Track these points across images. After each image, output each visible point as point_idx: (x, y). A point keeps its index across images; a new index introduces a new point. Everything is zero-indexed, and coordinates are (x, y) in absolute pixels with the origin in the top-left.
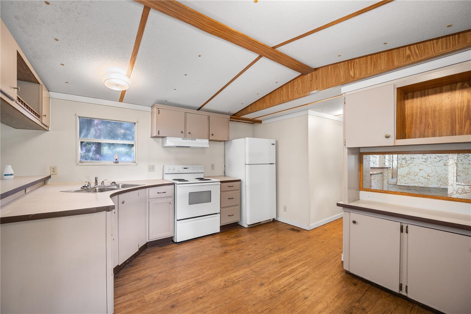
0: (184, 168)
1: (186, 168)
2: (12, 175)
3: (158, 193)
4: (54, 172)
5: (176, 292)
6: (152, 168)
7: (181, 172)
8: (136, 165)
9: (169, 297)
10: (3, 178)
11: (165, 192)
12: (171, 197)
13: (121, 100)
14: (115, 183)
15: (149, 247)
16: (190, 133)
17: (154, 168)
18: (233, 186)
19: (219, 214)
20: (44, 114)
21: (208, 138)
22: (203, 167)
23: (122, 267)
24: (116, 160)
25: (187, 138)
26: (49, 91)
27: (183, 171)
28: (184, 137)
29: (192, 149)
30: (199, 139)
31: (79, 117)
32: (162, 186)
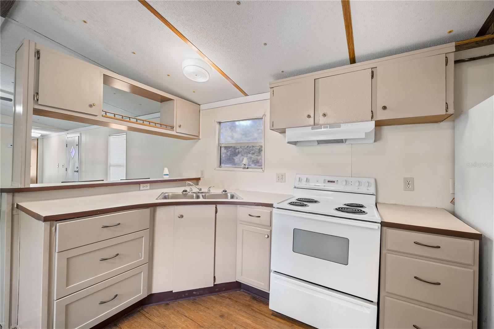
0: (328, 181)
1: (332, 182)
2: (168, 175)
3: (249, 215)
4: (202, 174)
6: (281, 178)
7: (322, 187)
8: (262, 172)
10: (163, 176)
11: (259, 217)
12: (267, 226)
13: (246, 95)
14: (226, 191)
15: (243, 289)
16: (324, 114)
17: (284, 177)
18: (439, 247)
19: (374, 305)
20: (178, 124)
21: (372, 117)
22: (372, 181)
23: (183, 296)
24: (245, 165)
25: (321, 125)
26: (200, 105)
27: (324, 186)
28: (314, 125)
29: (351, 145)
30: (348, 124)
31: (220, 123)
32: (256, 205)
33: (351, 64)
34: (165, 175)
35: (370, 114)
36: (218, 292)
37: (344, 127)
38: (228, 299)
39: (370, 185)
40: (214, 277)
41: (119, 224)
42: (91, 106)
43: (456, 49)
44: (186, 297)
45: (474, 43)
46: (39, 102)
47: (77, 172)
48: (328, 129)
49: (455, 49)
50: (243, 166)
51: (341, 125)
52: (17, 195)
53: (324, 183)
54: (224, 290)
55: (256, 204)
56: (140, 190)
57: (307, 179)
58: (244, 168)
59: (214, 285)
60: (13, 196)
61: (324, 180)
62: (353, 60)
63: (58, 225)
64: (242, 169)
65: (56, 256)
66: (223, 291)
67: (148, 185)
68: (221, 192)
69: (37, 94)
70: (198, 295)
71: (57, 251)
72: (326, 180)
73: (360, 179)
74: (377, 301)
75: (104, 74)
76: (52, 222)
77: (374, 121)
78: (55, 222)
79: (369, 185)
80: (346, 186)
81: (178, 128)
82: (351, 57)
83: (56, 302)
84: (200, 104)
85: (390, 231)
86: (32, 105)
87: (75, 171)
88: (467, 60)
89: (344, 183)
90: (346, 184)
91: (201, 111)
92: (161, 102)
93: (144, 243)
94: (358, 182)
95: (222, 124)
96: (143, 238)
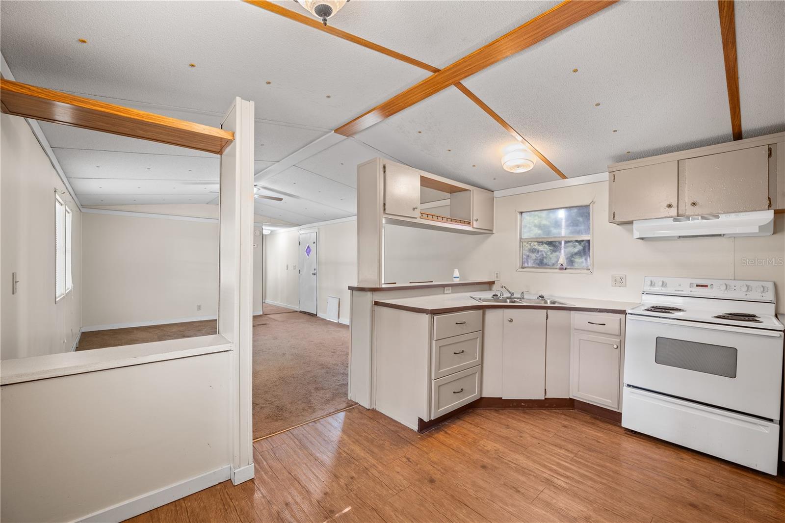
0: (697, 286)
1: (702, 286)
2: (458, 277)
3: (589, 322)
4: (497, 277)
5: (508, 462)
6: (619, 282)
7: (687, 293)
8: (590, 274)
9: (497, 459)
10: (453, 279)
11: (604, 324)
12: (617, 335)
13: (564, 177)
14: (543, 297)
15: (577, 409)
16: (694, 204)
17: (624, 280)
19: (775, 423)
20: (475, 218)
21: (770, 206)
22: (770, 286)
23: (511, 405)
24: (562, 265)
25: (689, 216)
26: (495, 192)
27: (691, 291)
28: (678, 216)
29: (733, 239)
30: (731, 214)
31: (521, 213)
32: (598, 312)
33: (734, 140)
34: (455, 278)
35: (767, 202)
36: (549, 406)
37: (723, 218)
38: (563, 415)
39: (766, 290)
40: (545, 390)
41: (464, 323)
42: (414, 210)
44: (514, 407)
46: (386, 212)
47: (315, 274)
48: (700, 221)
50: (559, 266)
51: (720, 215)
53: (690, 287)
55: (599, 310)
56: (444, 294)
57: (663, 282)
58: (561, 269)
59: (545, 398)
60: (372, 294)
61: (691, 283)
62: (738, 135)
63: (435, 317)
64: (557, 271)
66: (553, 407)
67: (451, 288)
68: (536, 298)
69: (384, 204)
70: (527, 407)
71: (435, 339)
72: (693, 283)
73: (749, 283)
74: (779, 419)
75: (421, 176)
76: (432, 315)
77: (773, 211)
79: (764, 291)
80: (726, 292)
81: (474, 222)
82: (736, 131)
83: (435, 382)
84: (493, 190)
86: (382, 215)
89: (724, 287)
90: (726, 288)
91: (495, 199)
92: (451, 193)
93: (478, 343)
94: (745, 286)
95: (523, 214)
96: (478, 339)
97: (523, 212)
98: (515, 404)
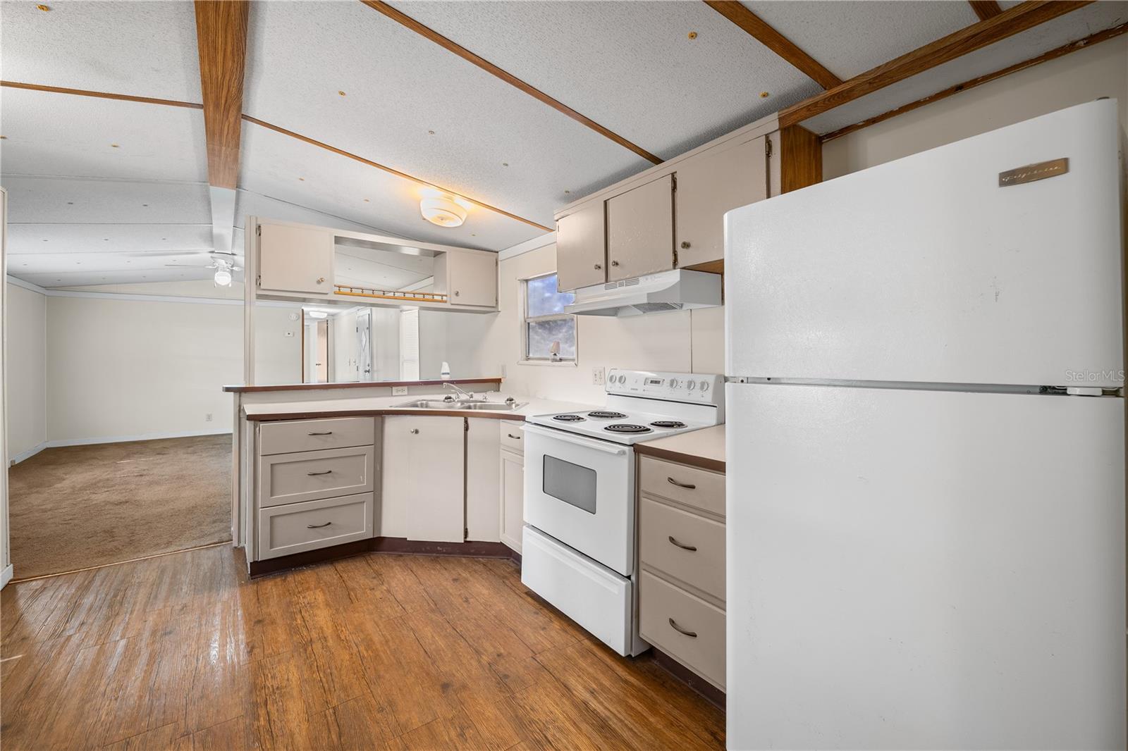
0: (652, 382)
1: (655, 382)
3: (509, 435)
6: (599, 377)
8: (575, 367)
11: (519, 438)
15: (513, 558)
16: (616, 263)
17: (603, 376)
18: (693, 487)
20: (454, 291)
21: (676, 263)
22: (711, 381)
23: (423, 549)
24: (555, 354)
25: (615, 281)
26: (497, 252)
27: (644, 390)
28: (607, 281)
29: (689, 312)
30: (648, 277)
31: (527, 281)
34: (443, 374)
35: (671, 258)
36: (474, 554)
37: (642, 282)
38: (481, 566)
39: (706, 387)
40: (466, 530)
41: (330, 433)
42: (319, 282)
43: (780, 123)
44: (427, 552)
45: (804, 109)
46: (262, 287)
47: (369, 372)
48: (625, 288)
49: (778, 124)
50: (552, 356)
51: (640, 278)
52: (243, 394)
53: (644, 384)
54: (484, 555)
56: (392, 396)
57: (622, 377)
58: (554, 361)
59: (465, 542)
60: (240, 396)
61: (647, 378)
63: (261, 425)
64: (550, 363)
65: (260, 459)
66: (479, 554)
67: (406, 388)
68: (505, 401)
69: (260, 276)
70: (446, 553)
71: (261, 454)
73: (695, 377)
75: (335, 237)
76: (257, 422)
77: (679, 269)
78: (259, 423)
79: (704, 388)
80: (673, 390)
81: (454, 297)
83: (261, 511)
84: (496, 250)
85: (646, 461)
86: (254, 291)
87: (366, 371)
88: (861, 124)
91: (499, 263)
92: (434, 257)
93: (367, 462)
95: (530, 283)
96: (366, 457)
97: (530, 280)
98: (428, 548)
